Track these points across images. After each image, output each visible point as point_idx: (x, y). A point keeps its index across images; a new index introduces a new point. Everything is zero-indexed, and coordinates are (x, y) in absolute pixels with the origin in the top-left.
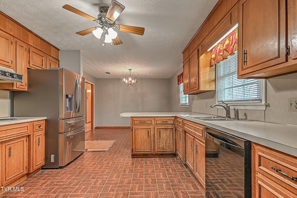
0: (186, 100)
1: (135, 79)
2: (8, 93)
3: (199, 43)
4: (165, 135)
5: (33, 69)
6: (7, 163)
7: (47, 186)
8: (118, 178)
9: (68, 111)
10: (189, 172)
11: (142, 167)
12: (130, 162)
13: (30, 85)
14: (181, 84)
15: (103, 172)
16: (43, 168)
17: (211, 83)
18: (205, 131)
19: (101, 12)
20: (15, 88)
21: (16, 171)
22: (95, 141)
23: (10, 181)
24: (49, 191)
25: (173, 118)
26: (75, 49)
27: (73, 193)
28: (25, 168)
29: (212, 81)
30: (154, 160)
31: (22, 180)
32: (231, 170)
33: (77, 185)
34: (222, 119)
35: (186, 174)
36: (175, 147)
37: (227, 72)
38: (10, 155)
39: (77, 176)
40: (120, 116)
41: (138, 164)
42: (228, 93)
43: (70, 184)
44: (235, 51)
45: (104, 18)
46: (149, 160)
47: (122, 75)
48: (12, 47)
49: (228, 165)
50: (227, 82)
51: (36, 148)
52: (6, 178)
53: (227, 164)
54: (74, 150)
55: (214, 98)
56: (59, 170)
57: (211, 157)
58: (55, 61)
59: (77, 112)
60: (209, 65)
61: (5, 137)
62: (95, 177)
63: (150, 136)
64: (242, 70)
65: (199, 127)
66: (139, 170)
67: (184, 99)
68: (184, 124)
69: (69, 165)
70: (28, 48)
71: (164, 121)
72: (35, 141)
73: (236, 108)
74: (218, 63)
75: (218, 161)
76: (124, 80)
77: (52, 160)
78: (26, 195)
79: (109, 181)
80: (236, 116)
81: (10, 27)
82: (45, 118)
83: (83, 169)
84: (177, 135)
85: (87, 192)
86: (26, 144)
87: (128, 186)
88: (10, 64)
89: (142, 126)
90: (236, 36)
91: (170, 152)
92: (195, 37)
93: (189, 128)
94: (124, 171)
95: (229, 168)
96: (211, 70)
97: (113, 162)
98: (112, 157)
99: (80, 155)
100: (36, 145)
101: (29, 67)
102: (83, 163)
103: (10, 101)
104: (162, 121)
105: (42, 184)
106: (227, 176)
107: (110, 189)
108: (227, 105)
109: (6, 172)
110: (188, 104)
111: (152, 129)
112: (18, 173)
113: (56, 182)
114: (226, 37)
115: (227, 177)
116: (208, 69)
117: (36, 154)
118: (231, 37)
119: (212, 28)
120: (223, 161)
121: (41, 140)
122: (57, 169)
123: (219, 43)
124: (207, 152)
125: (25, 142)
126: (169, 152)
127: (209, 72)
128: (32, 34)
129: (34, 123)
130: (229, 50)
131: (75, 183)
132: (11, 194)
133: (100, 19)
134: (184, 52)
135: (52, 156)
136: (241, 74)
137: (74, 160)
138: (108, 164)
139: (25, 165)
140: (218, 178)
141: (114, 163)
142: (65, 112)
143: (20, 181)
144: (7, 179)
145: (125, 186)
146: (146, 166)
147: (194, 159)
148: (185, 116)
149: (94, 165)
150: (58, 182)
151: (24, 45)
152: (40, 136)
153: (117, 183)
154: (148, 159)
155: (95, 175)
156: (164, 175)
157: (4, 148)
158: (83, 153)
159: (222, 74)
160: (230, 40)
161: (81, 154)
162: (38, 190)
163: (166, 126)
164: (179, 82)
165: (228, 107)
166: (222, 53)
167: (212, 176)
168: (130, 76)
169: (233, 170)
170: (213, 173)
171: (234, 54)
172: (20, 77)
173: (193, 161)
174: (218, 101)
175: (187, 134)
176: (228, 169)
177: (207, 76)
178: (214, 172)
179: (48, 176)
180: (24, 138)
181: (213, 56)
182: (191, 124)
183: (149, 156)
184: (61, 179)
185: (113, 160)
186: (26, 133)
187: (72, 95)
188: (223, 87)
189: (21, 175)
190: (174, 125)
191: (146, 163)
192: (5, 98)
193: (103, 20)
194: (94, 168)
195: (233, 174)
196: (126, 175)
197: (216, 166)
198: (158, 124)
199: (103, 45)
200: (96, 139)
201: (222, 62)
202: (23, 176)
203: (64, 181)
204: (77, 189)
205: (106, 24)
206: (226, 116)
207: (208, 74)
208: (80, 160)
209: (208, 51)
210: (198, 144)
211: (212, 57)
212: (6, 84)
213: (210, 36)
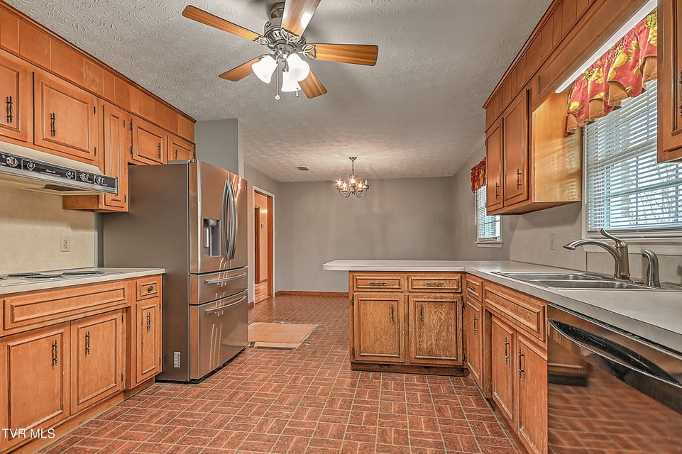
0: (494, 230)
1: (364, 182)
2: (92, 217)
3: (533, 72)
4: (434, 318)
5: (140, 164)
6: (81, 366)
7: (159, 422)
8: (314, 420)
9: (209, 255)
10: (499, 422)
11: (374, 396)
12: (348, 381)
13: (132, 200)
14: (479, 188)
15: (282, 400)
16: (158, 379)
17: (567, 181)
18: (546, 319)
19: (273, 16)
20: (102, 206)
21: (99, 383)
22: (274, 324)
23: (87, 404)
24: (163, 435)
25: (458, 277)
26: (226, 117)
27: (209, 445)
28: (119, 379)
29: (571, 176)
30: (407, 379)
31: (115, 403)
32: (628, 428)
33: (220, 426)
34: (601, 283)
35: (490, 427)
36: (461, 351)
37: (618, 148)
38: (87, 350)
39: (224, 404)
40: (325, 268)
41: (366, 387)
42: (620, 207)
43: (207, 421)
44: (645, 81)
45: (277, 32)
46: (392, 380)
47: (336, 171)
48: (96, 119)
49: (618, 412)
50: (620, 177)
51: (142, 336)
52: (78, 400)
53: (618, 409)
54: (226, 342)
55: (575, 222)
56: (189, 387)
57: (567, 384)
58: (186, 146)
59: (230, 258)
60: (560, 131)
61: (77, 312)
62: (261, 410)
63: (396, 320)
64: (673, 135)
65: (529, 303)
66: (367, 403)
67: (488, 228)
68: (485, 293)
69: (212, 376)
70: (129, 120)
71: (432, 282)
72: (139, 320)
73: (649, 250)
74: (590, 123)
75: (589, 399)
76: (339, 183)
77: (177, 364)
78: (114, 440)
79: (293, 425)
80: (648, 275)
81: (91, 75)
82: (162, 271)
83: (240, 388)
84: (469, 321)
85: (241, 448)
86: (121, 327)
87: (336, 444)
88: (91, 156)
89: (376, 293)
90: (650, 36)
91: (449, 363)
92: (521, 59)
93: (499, 304)
94: (331, 403)
95: (621, 421)
96: (567, 144)
97: (306, 378)
98: (306, 365)
99: (236, 356)
100: (142, 329)
101: (131, 162)
102: (240, 374)
103: (97, 233)
104: (429, 282)
105: (152, 417)
106: (618, 446)
107: (292, 445)
108: (620, 242)
109: (80, 386)
110: (498, 240)
111: (401, 303)
112: (105, 389)
113: (180, 416)
114: (616, 46)
115: (616, 448)
116: (558, 143)
117: (142, 350)
118: (634, 42)
119: (571, 23)
120: (604, 399)
121: (152, 318)
122: (186, 383)
123: (592, 66)
124: (553, 369)
125: (119, 321)
126: (445, 363)
127: (561, 152)
128: (137, 88)
129: (138, 281)
130: (626, 82)
131: (217, 421)
132: (88, 434)
133: (269, 35)
134: (489, 104)
135: (177, 355)
136: (670, 148)
137: (224, 365)
138: (294, 380)
139: (119, 373)
140: (587, 448)
141: (308, 380)
142: (202, 257)
143: (110, 405)
144: (80, 402)
145: (328, 442)
146: (386, 393)
147: (515, 390)
148: (488, 271)
149: (264, 380)
150: (183, 415)
151: (121, 114)
152: (151, 308)
153: (311, 432)
154: (393, 375)
155: (263, 406)
156: (431, 424)
157: (74, 334)
158: (243, 350)
159: (601, 154)
160: (628, 54)
161: (240, 353)
162: (141, 430)
163: (438, 295)
164: (476, 184)
165: (622, 247)
166: (602, 95)
167: (568, 440)
168: (353, 173)
169: (635, 427)
170: (572, 432)
171: (643, 90)
172: (110, 182)
173: (510, 395)
174: (588, 232)
175: (494, 320)
176: (620, 425)
177: (556, 162)
178: (575, 429)
179: (165, 399)
180: (116, 313)
181: (575, 105)
182: (506, 293)
183: (394, 368)
184: (191, 409)
185: (308, 371)
186: (120, 302)
187: (218, 221)
188: (605, 192)
189: (111, 392)
190: (460, 293)
191: (385, 385)
192: (85, 227)
193: (275, 36)
194: (262, 390)
195: (636, 440)
196: (333, 414)
197: (583, 413)
198: (417, 291)
199: (278, 97)
200: (276, 319)
201: (600, 121)
202: (115, 395)
203: (196, 415)
204: (219, 438)
205: (283, 46)
206: (616, 276)
207: (559, 157)
208: (236, 366)
209: (557, 91)
210: (525, 351)
211: (571, 108)
212: (85, 199)
213: (565, 47)
